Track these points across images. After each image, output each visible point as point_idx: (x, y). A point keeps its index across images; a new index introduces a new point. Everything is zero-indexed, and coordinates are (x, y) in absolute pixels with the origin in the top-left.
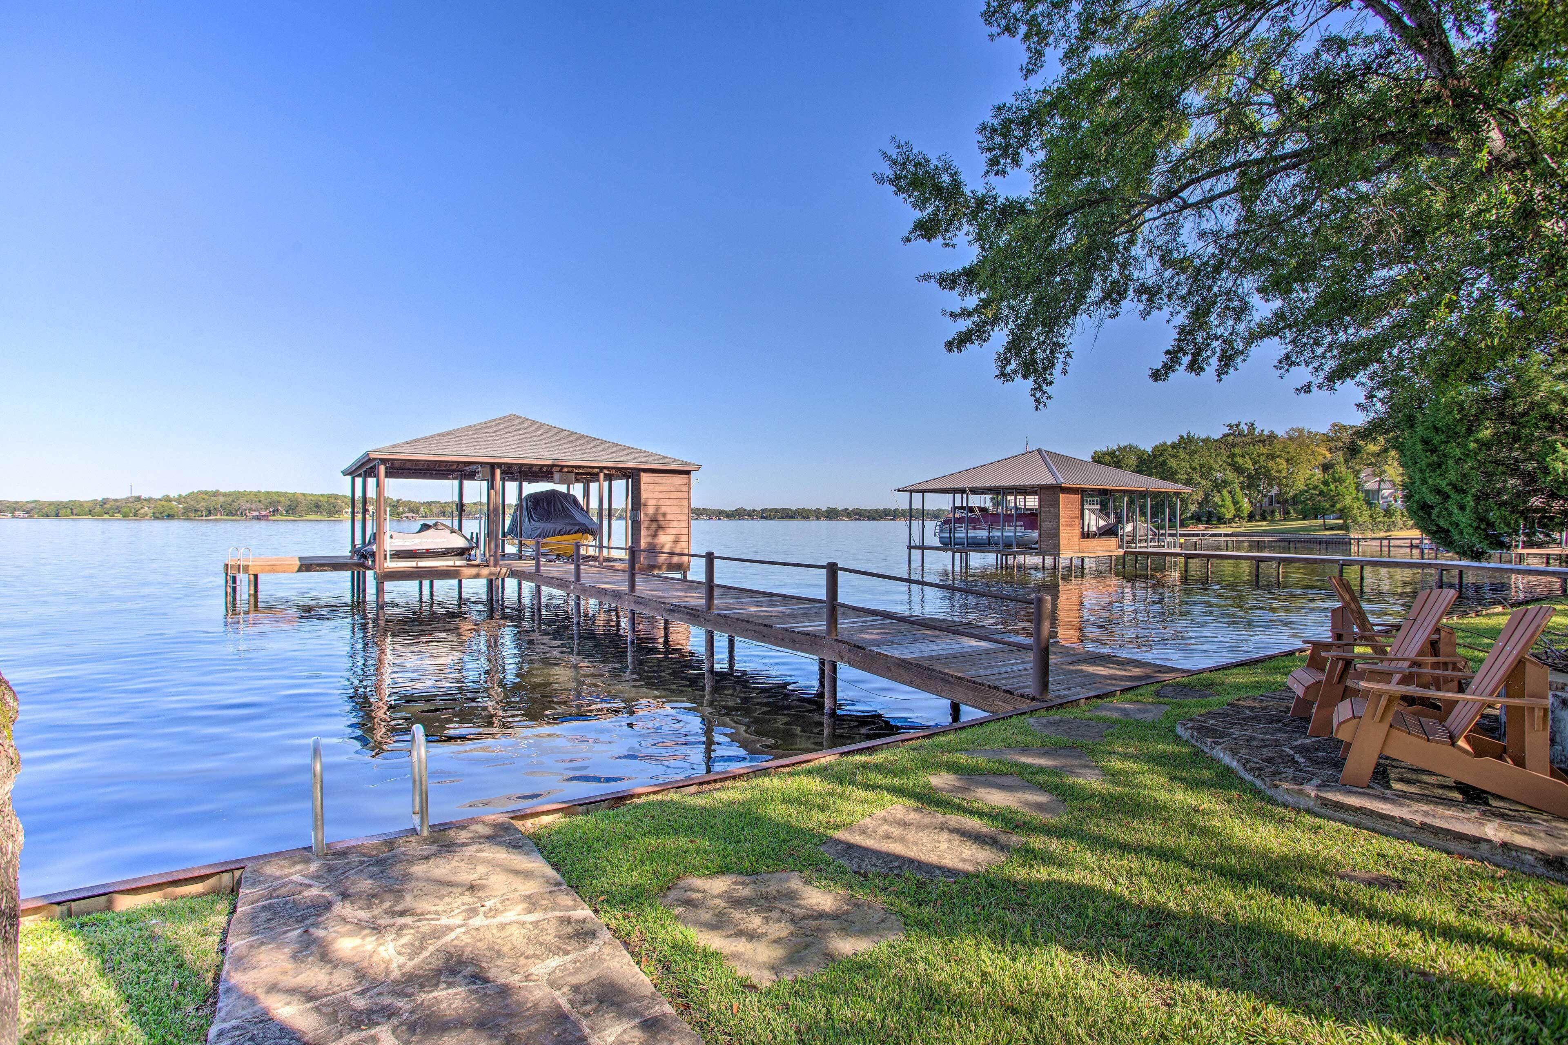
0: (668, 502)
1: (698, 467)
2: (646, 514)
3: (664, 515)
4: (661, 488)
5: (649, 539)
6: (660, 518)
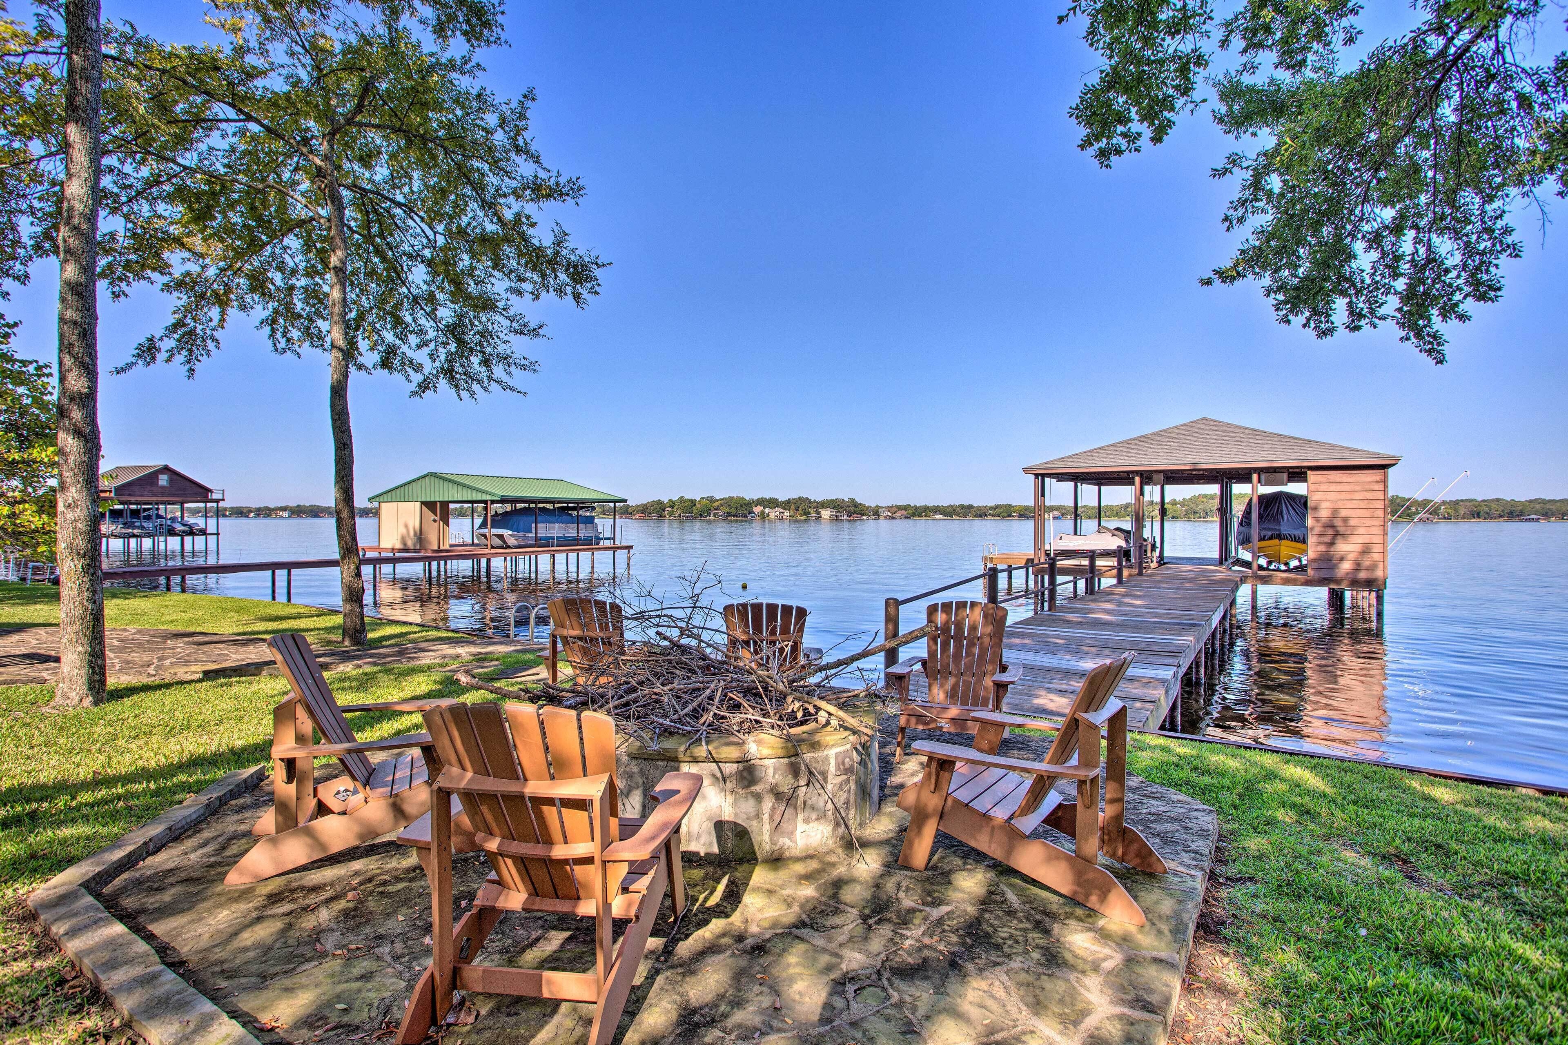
0: (1349, 505)
1: (1397, 459)
2: (1317, 520)
3: (1345, 519)
4: (1339, 488)
5: (1322, 548)
6: (1338, 522)
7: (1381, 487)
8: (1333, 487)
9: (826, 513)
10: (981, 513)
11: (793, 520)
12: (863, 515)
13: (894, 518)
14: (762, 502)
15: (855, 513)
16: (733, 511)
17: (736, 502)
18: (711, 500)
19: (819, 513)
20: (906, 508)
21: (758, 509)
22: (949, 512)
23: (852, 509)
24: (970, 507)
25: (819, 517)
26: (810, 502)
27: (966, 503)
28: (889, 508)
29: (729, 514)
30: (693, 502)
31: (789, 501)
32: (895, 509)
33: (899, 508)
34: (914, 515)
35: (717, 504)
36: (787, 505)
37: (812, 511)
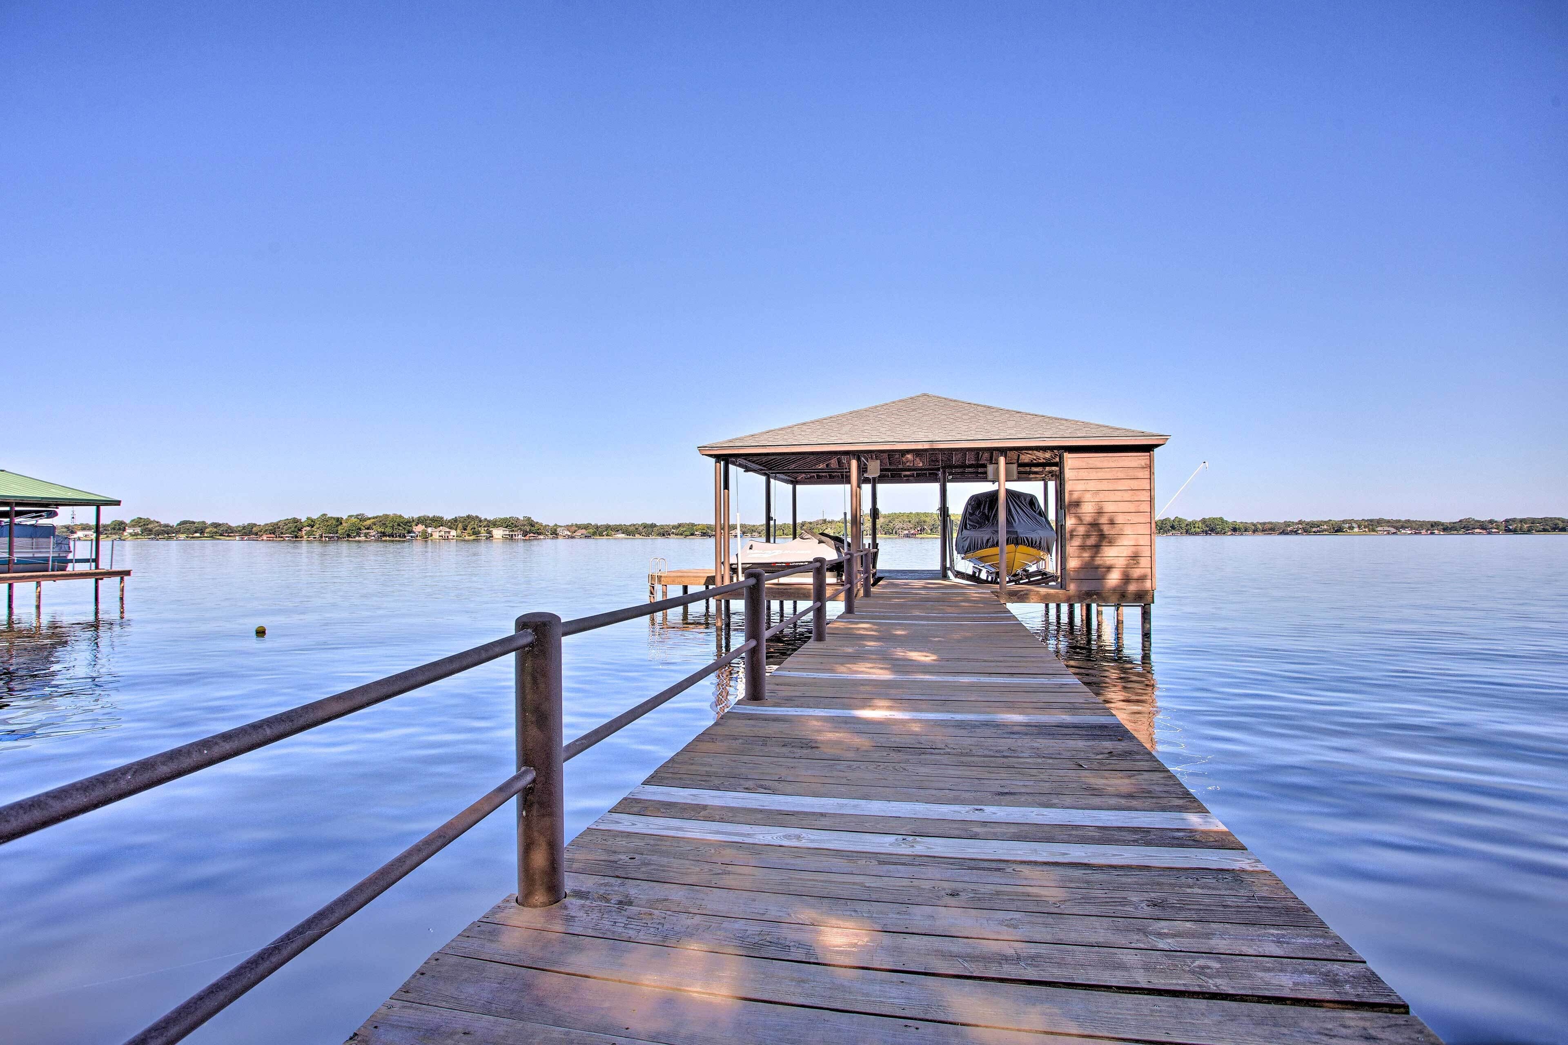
0: (1114, 496)
1: (1164, 438)
2: (1077, 515)
4: (1101, 474)
6: (1104, 520)
7: (1146, 474)
8: (1093, 474)
9: (498, 533)
10: (664, 532)
11: (460, 539)
12: (539, 534)
13: (573, 537)
14: (421, 521)
15: (531, 532)
16: (389, 530)
17: (393, 521)
18: (362, 518)
19: (490, 532)
20: (586, 527)
21: (420, 528)
22: (630, 531)
23: (528, 528)
24: (653, 526)
25: (490, 537)
26: (481, 521)
27: (649, 522)
28: (568, 527)
29: (384, 534)
30: (339, 521)
31: (456, 520)
32: (574, 528)
33: (579, 527)
34: (594, 534)
35: (368, 522)
36: (453, 524)
37: (482, 530)
